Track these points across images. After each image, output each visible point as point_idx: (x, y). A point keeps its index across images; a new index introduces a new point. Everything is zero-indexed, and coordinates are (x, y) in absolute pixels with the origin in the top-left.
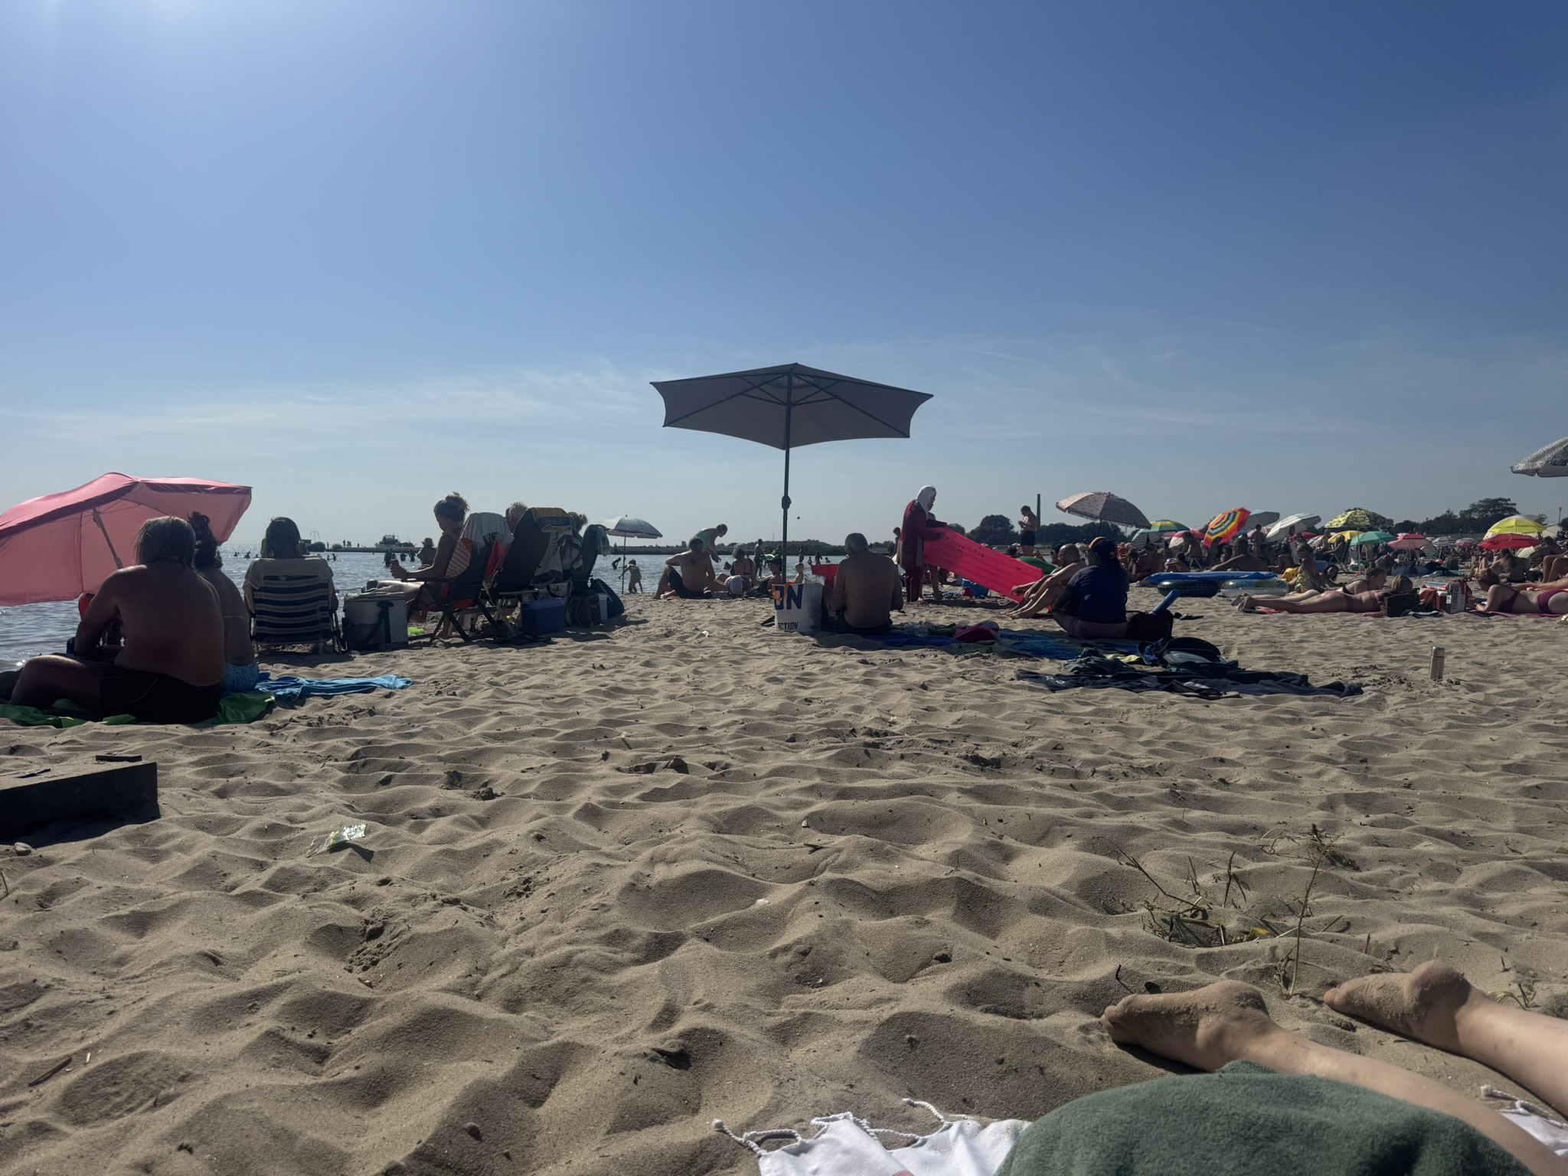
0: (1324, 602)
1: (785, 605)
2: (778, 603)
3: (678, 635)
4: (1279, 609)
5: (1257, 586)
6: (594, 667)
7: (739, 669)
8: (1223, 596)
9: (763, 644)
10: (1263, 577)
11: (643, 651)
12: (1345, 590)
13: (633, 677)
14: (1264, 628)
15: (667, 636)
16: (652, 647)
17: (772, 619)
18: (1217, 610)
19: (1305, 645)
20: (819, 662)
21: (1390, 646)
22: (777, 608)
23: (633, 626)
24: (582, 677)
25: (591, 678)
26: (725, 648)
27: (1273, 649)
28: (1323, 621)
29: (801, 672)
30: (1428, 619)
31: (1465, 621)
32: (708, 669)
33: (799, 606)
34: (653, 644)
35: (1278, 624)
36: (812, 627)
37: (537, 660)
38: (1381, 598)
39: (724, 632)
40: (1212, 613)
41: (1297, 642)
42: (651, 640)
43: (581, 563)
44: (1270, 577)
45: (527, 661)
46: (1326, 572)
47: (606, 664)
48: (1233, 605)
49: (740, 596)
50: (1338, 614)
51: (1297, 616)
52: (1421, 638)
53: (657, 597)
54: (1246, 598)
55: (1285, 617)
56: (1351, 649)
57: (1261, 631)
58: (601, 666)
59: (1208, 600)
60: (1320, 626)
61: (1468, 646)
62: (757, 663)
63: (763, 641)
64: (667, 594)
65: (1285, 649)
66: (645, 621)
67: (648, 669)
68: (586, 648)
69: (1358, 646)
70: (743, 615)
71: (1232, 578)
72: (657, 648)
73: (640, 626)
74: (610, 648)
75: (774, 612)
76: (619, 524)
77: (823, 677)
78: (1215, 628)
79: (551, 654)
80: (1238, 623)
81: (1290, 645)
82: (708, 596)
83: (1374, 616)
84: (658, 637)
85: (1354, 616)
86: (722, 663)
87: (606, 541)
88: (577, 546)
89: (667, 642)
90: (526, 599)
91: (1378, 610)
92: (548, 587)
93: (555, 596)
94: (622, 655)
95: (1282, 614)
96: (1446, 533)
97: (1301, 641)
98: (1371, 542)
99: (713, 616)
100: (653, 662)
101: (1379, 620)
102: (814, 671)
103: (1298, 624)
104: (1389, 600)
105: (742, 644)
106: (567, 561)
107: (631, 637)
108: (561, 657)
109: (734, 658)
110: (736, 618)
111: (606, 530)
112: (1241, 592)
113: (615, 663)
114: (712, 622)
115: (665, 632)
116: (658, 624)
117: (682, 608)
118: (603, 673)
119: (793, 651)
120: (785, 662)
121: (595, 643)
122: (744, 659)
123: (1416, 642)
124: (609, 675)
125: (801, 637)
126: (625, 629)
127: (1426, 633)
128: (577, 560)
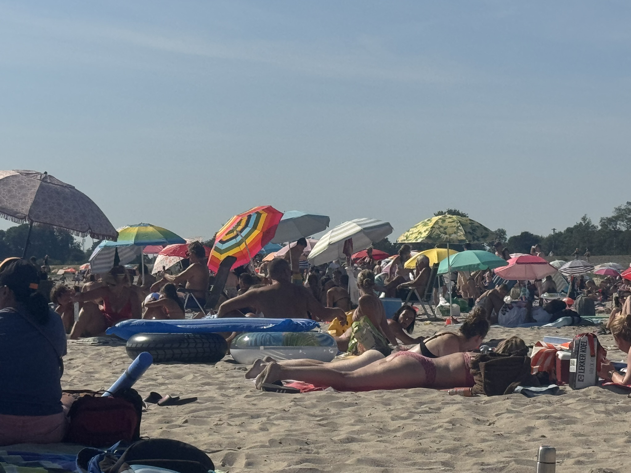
0: (390, 371)
4: (320, 385)
5: (288, 343)
8: (234, 362)
10: (297, 328)
12: (425, 351)
14: (293, 419)
18: (221, 386)
19: (354, 446)
21: (483, 446)
27: (304, 455)
28: (386, 403)
30: (543, 398)
31: (595, 401)
35: (316, 411)
38: (475, 364)
40: (212, 392)
41: (342, 441)
44: (308, 328)
46: (396, 318)
48: (248, 376)
50: (410, 391)
51: (347, 396)
52: (530, 430)
54: (269, 364)
55: (328, 398)
56: (424, 451)
57: (286, 424)
59: (208, 368)
60: (381, 412)
61: (595, 443)
65: (323, 454)
69: (435, 447)
71: (249, 329)
78: (214, 419)
80: (254, 410)
81: (330, 447)
83: (465, 394)
85: (435, 394)
91: (470, 383)
95: (323, 393)
96: (580, 255)
97: (350, 440)
98: (470, 268)
101: (472, 401)
103: (348, 410)
104: (487, 367)
112: (263, 354)
123: (522, 438)
127: (538, 423)
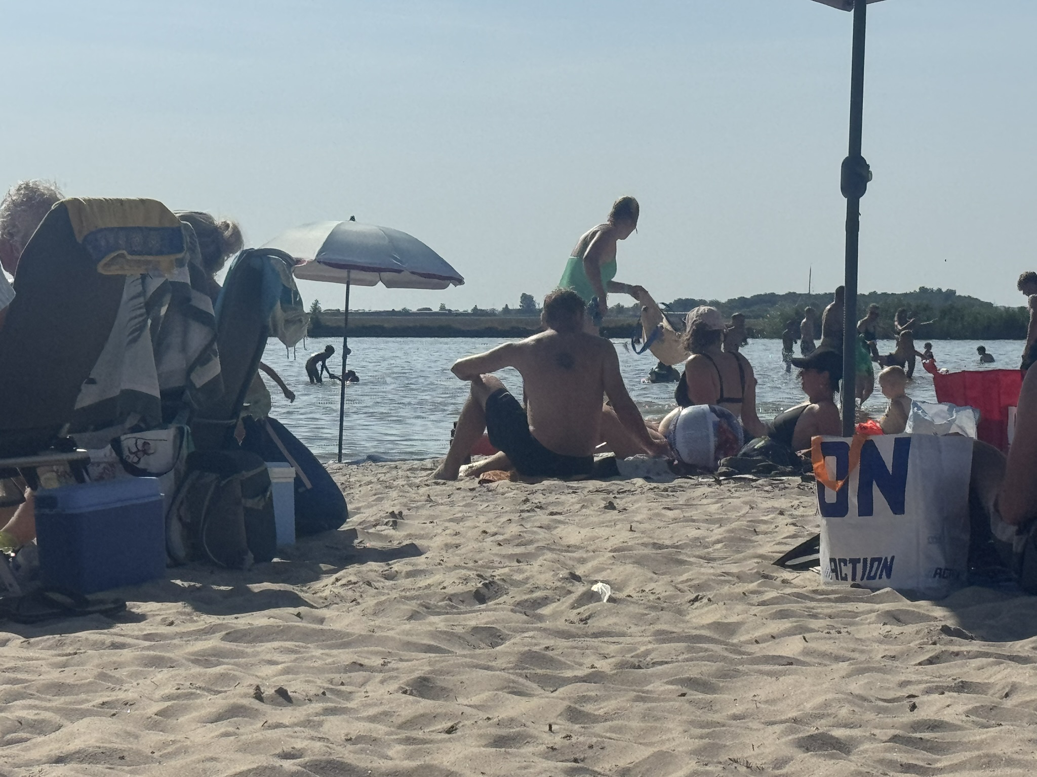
1: (853, 500)
2: (831, 497)
3: (516, 595)
6: (259, 696)
7: (709, 706)
9: (786, 624)
11: (410, 646)
13: (380, 730)
15: (480, 597)
16: (436, 634)
17: (811, 546)
20: (963, 687)
22: (828, 510)
23: (373, 567)
24: (223, 727)
25: (251, 730)
26: (663, 637)
29: (909, 717)
32: (609, 706)
33: (898, 506)
34: (438, 622)
36: (939, 573)
37: (87, 673)
39: (661, 587)
42: (430, 610)
43: (215, 368)
45: (54, 676)
47: (295, 687)
49: (708, 470)
53: (449, 473)
58: (282, 693)
62: (766, 688)
63: (783, 615)
64: (480, 461)
66: (412, 551)
67: (425, 705)
68: (233, 636)
70: (718, 532)
72: (450, 636)
73: (398, 566)
74: (307, 636)
75: (818, 525)
76: (330, 244)
77: (979, 735)
79: (126, 654)
82: (608, 471)
84: (454, 602)
86: (657, 687)
87: (291, 298)
88: (202, 317)
89: (480, 616)
90: (49, 481)
92: (116, 444)
93: (136, 471)
94: (345, 656)
99: (621, 536)
100: (441, 681)
102: (948, 716)
105: (717, 626)
106: (175, 361)
107: (370, 602)
108: (158, 662)
109: (693, 671)
110: (698, 542)
111: (291, 262)
113: (321, 682)
114: (620, 553)
115: (476, 584)
116: (453, 559)
117: (529, 508)
118: (287, 715)
119: (879, 651)
120: (857, 686)
121: (259, 619)
122: (724, 675)
124: (307, 723)
125: (905, 604)
126: (350, 573)
128: (203, 359)
